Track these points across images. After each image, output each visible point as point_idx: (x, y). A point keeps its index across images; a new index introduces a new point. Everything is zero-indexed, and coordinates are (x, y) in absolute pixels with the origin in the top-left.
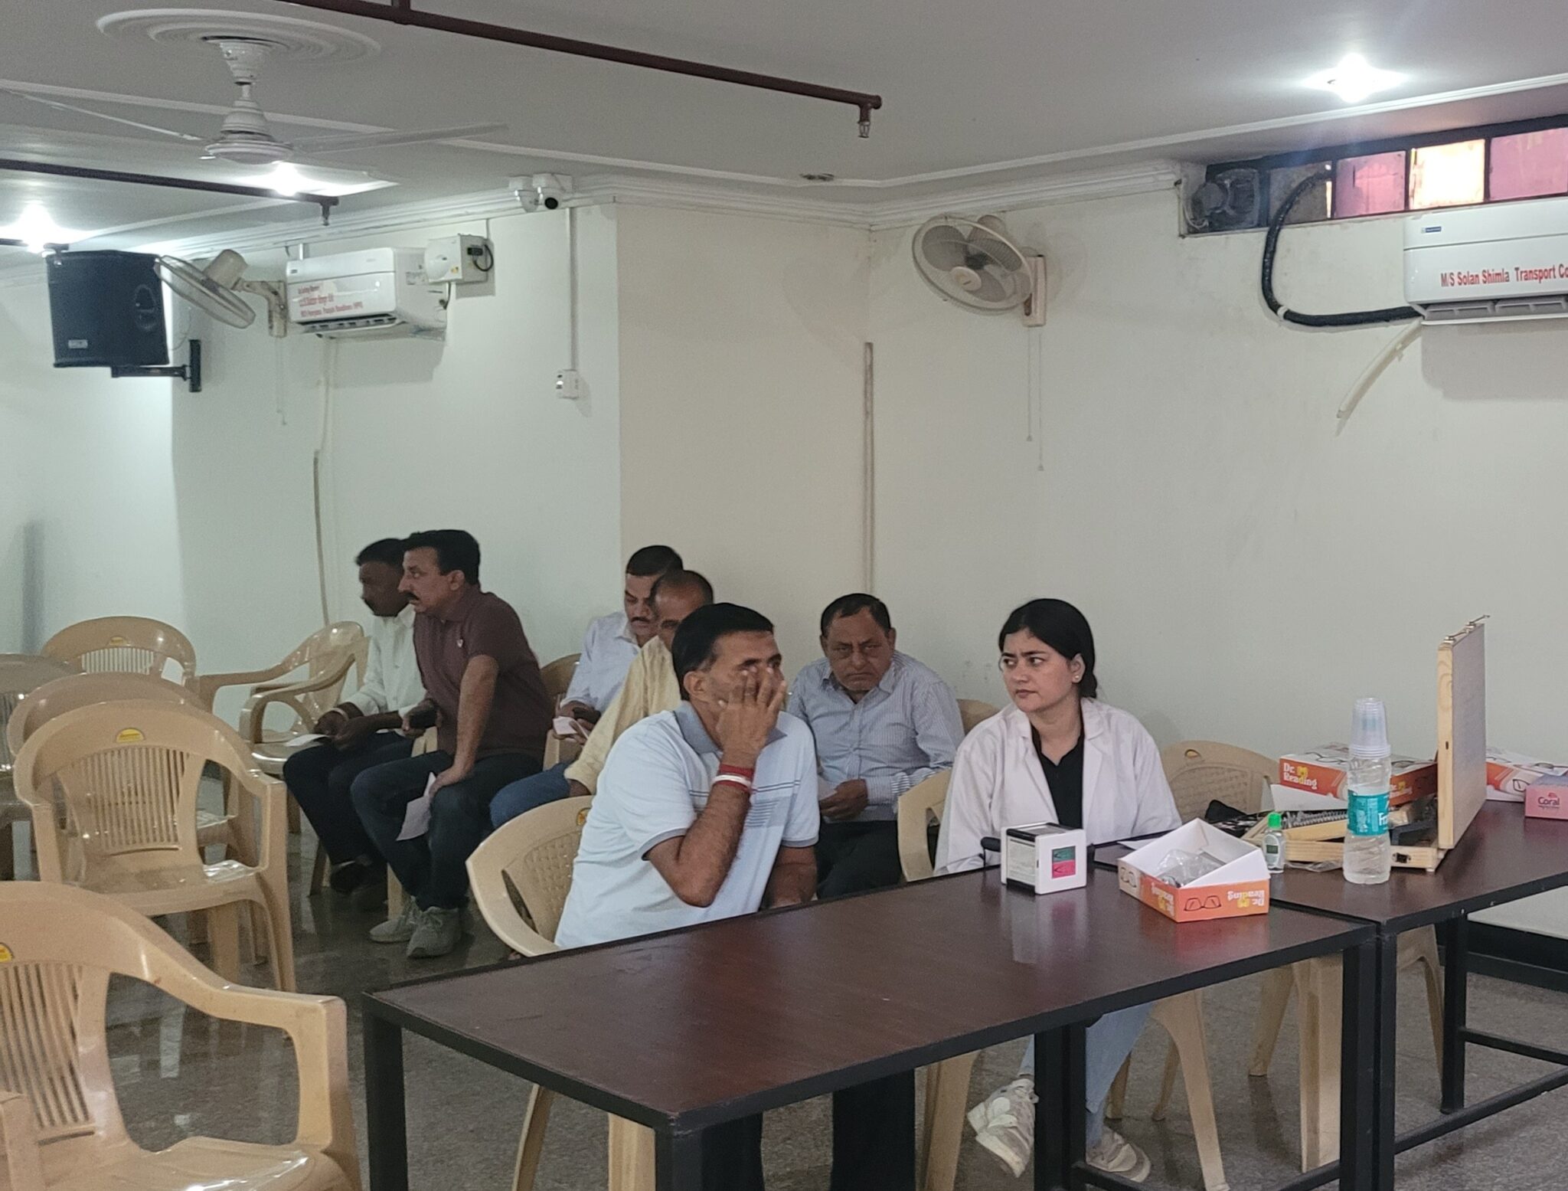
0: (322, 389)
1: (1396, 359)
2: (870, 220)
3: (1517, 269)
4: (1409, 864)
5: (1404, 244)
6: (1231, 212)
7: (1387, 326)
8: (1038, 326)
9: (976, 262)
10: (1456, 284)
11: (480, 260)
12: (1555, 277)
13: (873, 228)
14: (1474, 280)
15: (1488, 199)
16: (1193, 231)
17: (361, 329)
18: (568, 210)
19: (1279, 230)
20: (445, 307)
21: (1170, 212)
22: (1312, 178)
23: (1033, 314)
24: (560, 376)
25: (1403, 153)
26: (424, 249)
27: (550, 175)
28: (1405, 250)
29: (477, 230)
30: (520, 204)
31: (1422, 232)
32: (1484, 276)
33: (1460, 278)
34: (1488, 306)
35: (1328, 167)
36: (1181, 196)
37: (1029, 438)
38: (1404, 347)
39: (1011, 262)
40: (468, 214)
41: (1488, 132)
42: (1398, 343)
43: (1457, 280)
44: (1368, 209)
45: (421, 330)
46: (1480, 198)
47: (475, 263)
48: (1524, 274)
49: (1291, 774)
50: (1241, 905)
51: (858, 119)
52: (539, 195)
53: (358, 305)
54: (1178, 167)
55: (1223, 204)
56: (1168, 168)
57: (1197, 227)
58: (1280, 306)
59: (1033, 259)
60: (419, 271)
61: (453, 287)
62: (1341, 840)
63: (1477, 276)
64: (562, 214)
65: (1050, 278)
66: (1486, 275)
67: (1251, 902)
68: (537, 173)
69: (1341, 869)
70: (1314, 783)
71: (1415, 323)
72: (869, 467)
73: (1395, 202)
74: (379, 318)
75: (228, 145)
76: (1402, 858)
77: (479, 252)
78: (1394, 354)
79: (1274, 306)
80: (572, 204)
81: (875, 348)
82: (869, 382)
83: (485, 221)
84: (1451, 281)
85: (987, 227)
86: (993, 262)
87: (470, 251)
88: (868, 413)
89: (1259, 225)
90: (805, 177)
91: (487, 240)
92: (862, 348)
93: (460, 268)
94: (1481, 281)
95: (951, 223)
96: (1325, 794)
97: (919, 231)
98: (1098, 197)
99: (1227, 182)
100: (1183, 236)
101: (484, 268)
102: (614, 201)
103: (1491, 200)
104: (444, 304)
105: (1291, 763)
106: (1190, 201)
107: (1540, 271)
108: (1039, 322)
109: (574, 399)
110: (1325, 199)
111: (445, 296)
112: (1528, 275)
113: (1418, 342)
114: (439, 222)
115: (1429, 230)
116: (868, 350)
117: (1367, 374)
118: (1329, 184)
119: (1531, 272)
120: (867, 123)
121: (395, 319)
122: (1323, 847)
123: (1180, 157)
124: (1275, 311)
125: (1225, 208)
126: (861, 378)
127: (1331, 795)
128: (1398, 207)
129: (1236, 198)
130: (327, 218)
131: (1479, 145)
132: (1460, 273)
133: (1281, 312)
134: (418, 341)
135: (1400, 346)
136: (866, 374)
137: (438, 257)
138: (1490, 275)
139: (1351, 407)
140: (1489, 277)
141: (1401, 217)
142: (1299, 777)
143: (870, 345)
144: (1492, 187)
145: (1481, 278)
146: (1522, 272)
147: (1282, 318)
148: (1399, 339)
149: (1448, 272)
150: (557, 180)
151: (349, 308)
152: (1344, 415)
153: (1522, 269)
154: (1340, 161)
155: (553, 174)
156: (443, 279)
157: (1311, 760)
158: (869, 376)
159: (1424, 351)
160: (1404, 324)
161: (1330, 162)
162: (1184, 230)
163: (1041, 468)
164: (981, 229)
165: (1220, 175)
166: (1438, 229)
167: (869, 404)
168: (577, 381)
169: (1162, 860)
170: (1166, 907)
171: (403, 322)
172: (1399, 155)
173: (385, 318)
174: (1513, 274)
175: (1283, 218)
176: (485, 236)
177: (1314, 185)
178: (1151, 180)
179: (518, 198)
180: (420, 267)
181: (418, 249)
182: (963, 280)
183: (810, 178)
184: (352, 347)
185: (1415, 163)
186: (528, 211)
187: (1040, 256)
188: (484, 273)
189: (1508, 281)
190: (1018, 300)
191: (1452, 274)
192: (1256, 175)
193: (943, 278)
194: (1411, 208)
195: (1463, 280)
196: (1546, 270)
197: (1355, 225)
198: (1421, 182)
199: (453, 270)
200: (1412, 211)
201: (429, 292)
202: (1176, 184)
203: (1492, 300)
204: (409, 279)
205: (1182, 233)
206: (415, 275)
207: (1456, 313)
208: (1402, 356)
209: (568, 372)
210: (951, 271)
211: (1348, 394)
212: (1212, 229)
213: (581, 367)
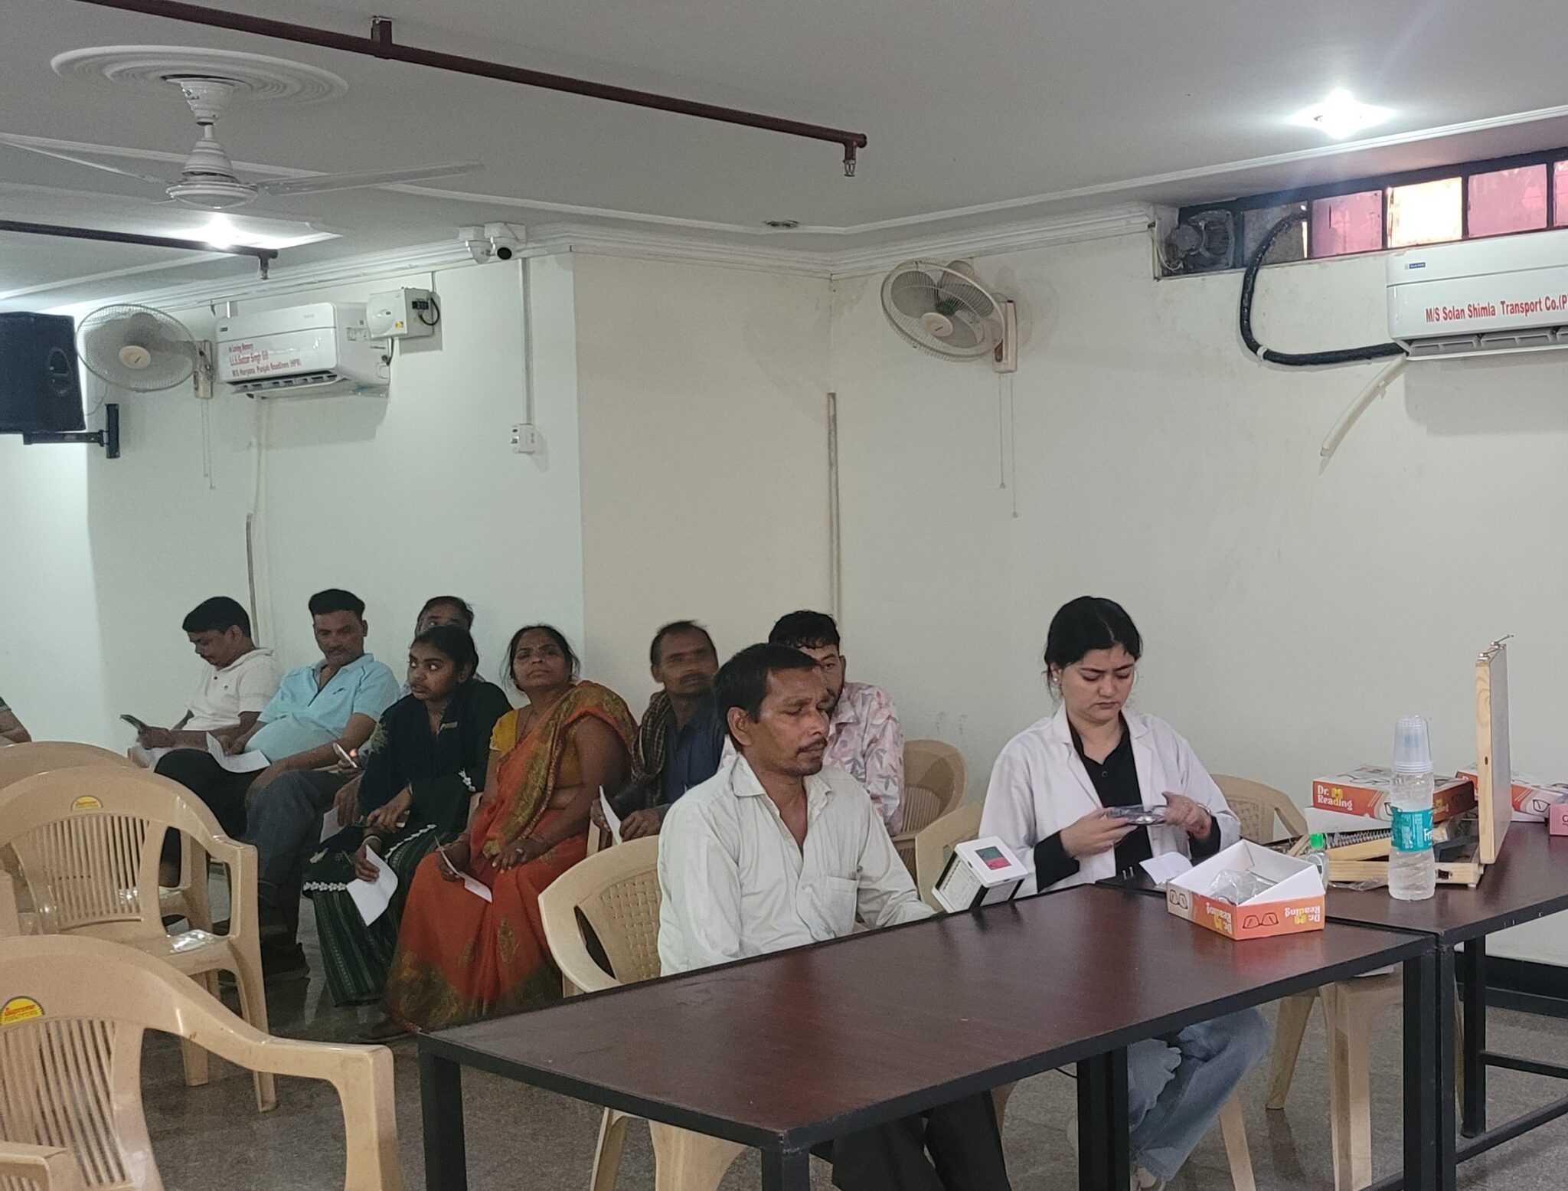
0: (254, 451)
1: (1379, 396)
2: (831, 269)
3: (1503, 303)
4: (1450, 880)
5: (1387, 281)
6: (1207, 254)
7: (1369, 364)
8: (1011, 372)
9: (947, 307)
10: (1442, 319)
11: (426, 314)
12: (1541, 310)
13: (833, 277)
14: (1459, 314)
15: (1466, 236)
16: (1167, 273)
17: (296, 388)
18: (520, 261)
19: (1257, 270)
20: (388, 364)
21: (1145, 255)
22: (1288, 218)
23: (1004, 361)
24: (515, 431)
25: (1380, 192)
26: (365, 304)
27: (503, 224)
28: (1390, 286)
29: (422, 283)
30: (471, 256)
31: (1406, 268)
32: (1470, 311)
33: (1445, 313)
34: (1474, 340)
35: (1303, 208)
36: (1156, 238)
37: (1003, 485)
38: (1386, 385)
39: (982, 307)
40: (411, 267)
41: (1465, 170)
42: (1380, 381)
43: (1442, 315)
44: (1345, 249)
45: (363, 388)
46: (1459, 235)
47: (421, 317)
48: (1509, 308)
49: (1325, 796)
50: (1298, 921)
51: (843, 158)
52: (492, 246)
53: (296, 362)
54: (1151, 210)
55: (1199, 245)
56: (1141, 211)
57: (1172, 270)
58: (1259, 346)
59: (1003, 305)
60: (360, 326)
61: (397, 342)
62: (1385, 858)
63: (1463, 310)
64: (514, 265)
65: (1021, 324)
66: (1472, 309)
67: (1308, 918)
68: (489, 222)
69: (1386, 887)
70: (1349, 805)
71: (1398, 359)
72: (835, 520)
73: (1372, 240)
74: (317, 375)
75: (192, 186)
76: (1443, 874)
77: (424, 306)
78: (1377, 391)
79: (1253, 346)
80: (524, 254)
81: (838, 398)
82: (833, 433)
83: (430, 274)
84: (1436, 315)
85: (959, 272)
86: (963, 307)
87: (415, 305)
88: (833, 464)
89: (1234, 267)
90: (770, 223)
91: (433, 293)
92: (824, 399)
93: (405, 324)
94: (1467, 316)
95: (922, 269)
96: (1362, 815)
97: (888, 277)
98: (1070, 241)
99: (1202, 224)
100: (1158, 279)
101: (430, 322)
102: (571, 250)
103: (1470, 236)
104: (387, 360)
105: (1325, 785)
106: (1164, 245)
107: (1527, 304)
108: (1009, 368)
109: (530, 453)
110: (1302, 239)
111: (387, 352)
112: (1514, 308)
113: (1400, 379)
114: (381, 276)
115: (1413, 266)
116: (831, 400)
117: (1350, 410)
118: (1305, 225)
119: (1517, 305)
120: (853, 162)
121: (335, 376)
122: (1365, 867)
123: (1153, 199)
124: (1255, 352)
125: (1201, 250)
126: (824, 430)
127: (1367, 815)
128: (1376, 246)
129: (1210, 240)
130: (266, 272)
131: (1456, 183)
132: (1445, 308)
133: (1261, 352)
134: (359, 398)
135: (1383, 383)
136: (830, 425)
137: (381, 312)
138: (1475, 309)
139: (1333, 445)
140: (1474, 311)
141: (1380, 255)
142: (1334, 799)
143: (833, 395)
144: (1470, 224)
145: (1467, 312)
146: (1507, 306)
147: (1262, 358)
148: (1380, 377)
149: (1433, 307)
150: (510, 229)
151: (285, 365)
152: (1326, 453)
153: (1507, 303)
154: (1316, 201)
155: (506, 223)
156: (385, 334)
157: (1346, 782)
158: (832, 427)
159: (1408, 388)
160: (1386, 361)
161: (1306, 202)
162: (1158, 272)
163: (1015, 515)
164: (953, 274)
165: (1194, 218)
166: (1422, 265)
167: (833, 454)
168: (532, 435)
169: (1214, 880)
170: (1224, 925)
171: (345, 379)
172: (1376, 195)
173: (324, 376)
174: (1499, 308)
175: (1261, 259)
176: (431, 290)
177: (1290, 226)
178: (1123, 223)
179: (469, 249)
180: (362, 323)
181: (360, 303)
182: (936, 326)
183: (774, 225)
184: (286, 406)
185: (1392, 202)
186: (479, 262)
187: (1011, 302)
188: (431, 327)
189: (1494, 314)
190: (988, 346)
191: (1437, 309)
192: (1231, 216)
193: (912, 325)
194: (1389, 246)
195: (1448, 315)
196: (1532, 303)
197: (1334, 263)
198: (1398, 221)
199: (397, 325)
200: (1392, 249)
201: (371, 347)
202: (1149, 226)
203: (1478, 335)
204: (350, 335)
205: (1157, 275)
206: (356, 331)
207: (1441, 348)
208: (1385, 392)
209: (524, 427)
210: (920, 317)
211: (1330, 432)
212: (1187, 271)
213: (537, 421)
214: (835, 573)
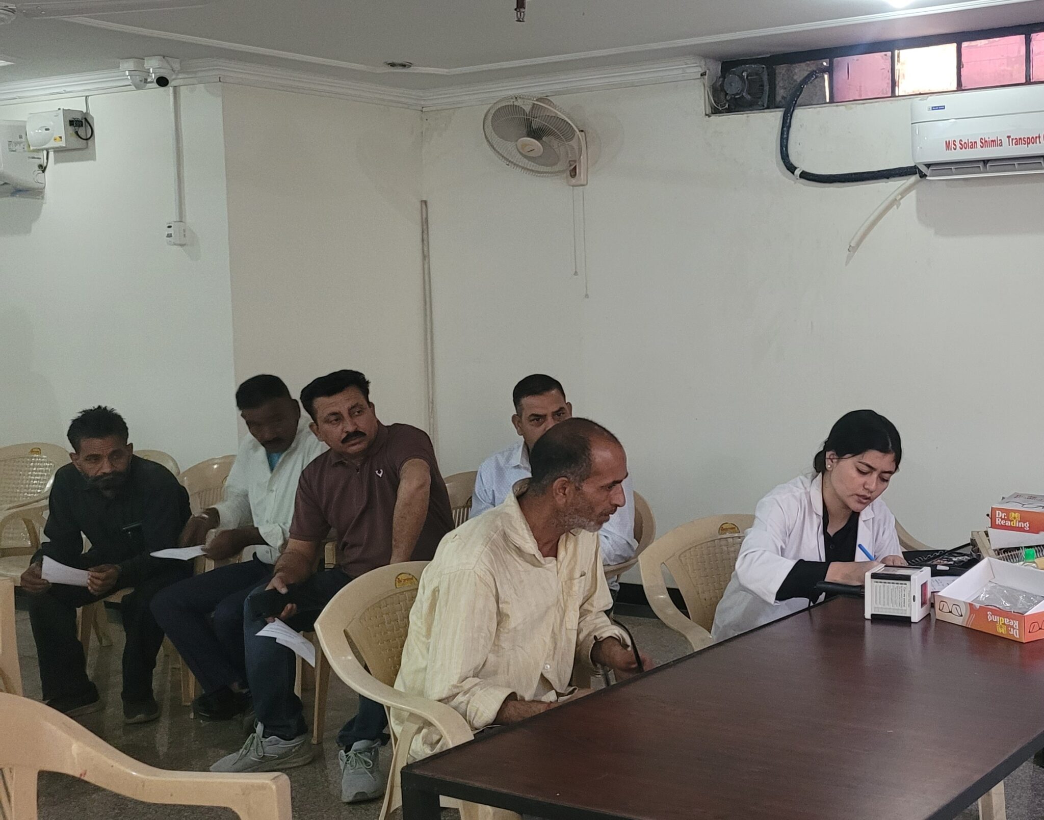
1: (895, 207)
2: (422, 103)
3: (1009, 137)
5: (912, 120)
6: (749, 97)
8: (582, 185)
9: (536, 133)
10: (958, 148)
11: (81, 131)
12: (1040, 143)
13: (424, 109)
14: (973, 145)
15: (960, 87)
16: (715, 111)
18: (173, 88)
19: (793, 110)
20: (44, 171)
21: (698, 96)
22: (812, 72)
23: (577, 177)
24: (170, 227)
25: (889, 53)
26: (25, 122)
27: (160, 58)
28: (912, 124)
29: (79, 106)
30: (129, 83)
31: (928, 109)
32: (982, 142)
33: (961, 144)
34: (981, 165)
35: (826, 64)
36: (706, 84)
37: (576, 273)
38: (901, 199)
39: (566, 133)
40: (66, 92)
41: (958, 38)
42: (898, 195)
43: (958, 145)
44: (860, 95)
45: (19, 191)
46: (954, 87)
47: (77, 133)
48: (1014, 141)
49: (1002, 519)
51: (515, 7)
52: (151, 75)
54: (703, 62)
55: (742, 90)
56: (696, 63)
57: (721, 109)
58: (796, 168)
60: (19, 140)
61: (51, 154)
63: (976, 142)
64: (169, 89)
65: (589, 151)
66: (983, 141)
68: (149, 55)
70: (1027, 525)
71: (913, 179)
72: (428, 299)
73: (883, 90)
77: (80, 124)
78: (895, 202)
79: (791, 168)
80: (177, 83)
81: (429, 205)
82: (426, 232)
83: (84, 98)
84: (953, 146)
85: (546, 104)
86: (552, 134)
87: (72, 123)
88: (425, 256)
89: (768, 108)
90: (389, 64)
91: (87, 113)
92: (418, 205)
93: (63, 138)
94: (979, 146)
95: (519, 103)
96: (1038, 534)
97: (491, 108)
99: (745, 74)
100: (708, 116)
101: (85, 138)
102: (220, 81)
103: (963, 88)
104: (43, 168)
105: (1003, 510)
106: (712, 90)
107: (1028, 138)
108: (582, 183)
109: (182, 245)
110: (824, 87)
111: (43, 162)
112: (1018, 141)
113: (913, 193)
114: (35, 99)
115: (934, 108)
116: (424, 206)
117: (872, 218)
118: (826, 76)
119: (1020, 139)
120: (523, 10)
123: (705, 55)
124: (793, 173)
125: (744, 94)
126: (419, 229)
128: (887, 94)
129: (750, 86)
131: (951, 48)
132: (961, 140)
133: (798, 172)
134: (17, 200)
135: (900, 197)
136: (422, 225)
137: (41, 128)
138: (986, 141)
139: (858, 244)
140: (985, 143)
142: (1011, 520)
143: (425, 202)
144: (963, 79)
145: (979, 144)
146: (1012, 139)
147: (798, 177)
148: (897, 192)
149: (951, 140)
150: (168, 62)
152: (852, 249)
153: (1012, 137)
154: (836, 59)
155: (164, 57)
156: (43, 147)
157: (1025, 507)
158: (425, 227)
159: (918, 199)
160: (902, 181)
161: (828, 60)
162: (709, 111)
163: (587, 296)
165: (734, 69)
167: (426, 248)
168: (184, 231)
170: (1008, 631)
172: (886, 55)
175: (796, 101)
176: (85, 111)
177: (814, 78)
178: (680, 72)
179: (129, 77)
180: (21, 137)
181: (20, 121)
182: (526, 148)
183: (393, 65)
185: (899, 61)
186: (138, 88)
187: (582, 131)
188: (85, 141)
189: (1002, 146)
190: (562, 165)
191: (955, 141)
192: (765, 69)
193: (509, 148)
194: (897, 94)
195: (964, 146)
196: (1033, 137)
197: (858, 106)
198: (904, 75)
199: (55, 139)
200: (899, 96)
201: (29, 158)
202: (702, 75)
203: (984, 161)
204: (11, 147)
205: (707, 113)
206: (16, 143)
207: (954, 170)
208: (900, 204)
209: (176, 223)
210: (517, 141)
211: (856, 233)
212: (729, 111)
213: (189, 219)
214: (429, 340)
